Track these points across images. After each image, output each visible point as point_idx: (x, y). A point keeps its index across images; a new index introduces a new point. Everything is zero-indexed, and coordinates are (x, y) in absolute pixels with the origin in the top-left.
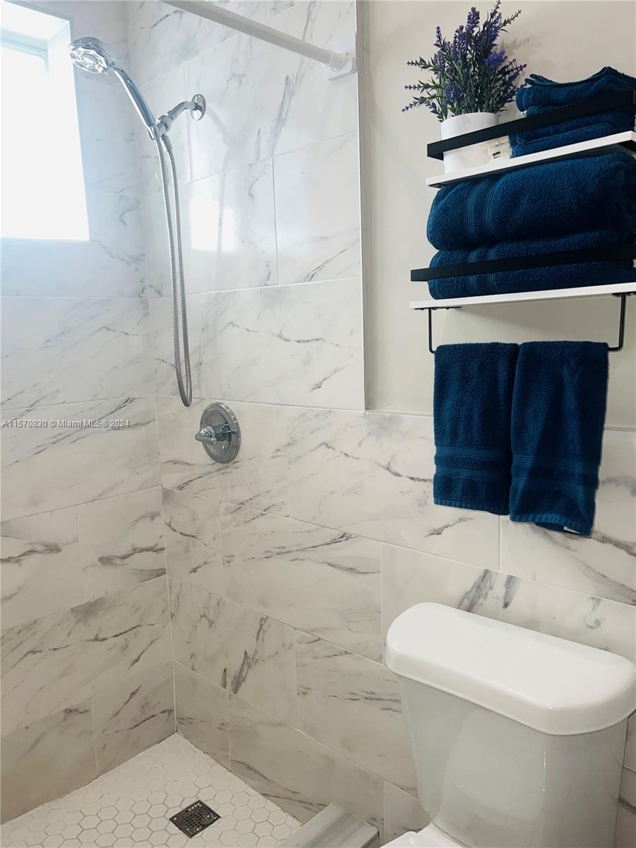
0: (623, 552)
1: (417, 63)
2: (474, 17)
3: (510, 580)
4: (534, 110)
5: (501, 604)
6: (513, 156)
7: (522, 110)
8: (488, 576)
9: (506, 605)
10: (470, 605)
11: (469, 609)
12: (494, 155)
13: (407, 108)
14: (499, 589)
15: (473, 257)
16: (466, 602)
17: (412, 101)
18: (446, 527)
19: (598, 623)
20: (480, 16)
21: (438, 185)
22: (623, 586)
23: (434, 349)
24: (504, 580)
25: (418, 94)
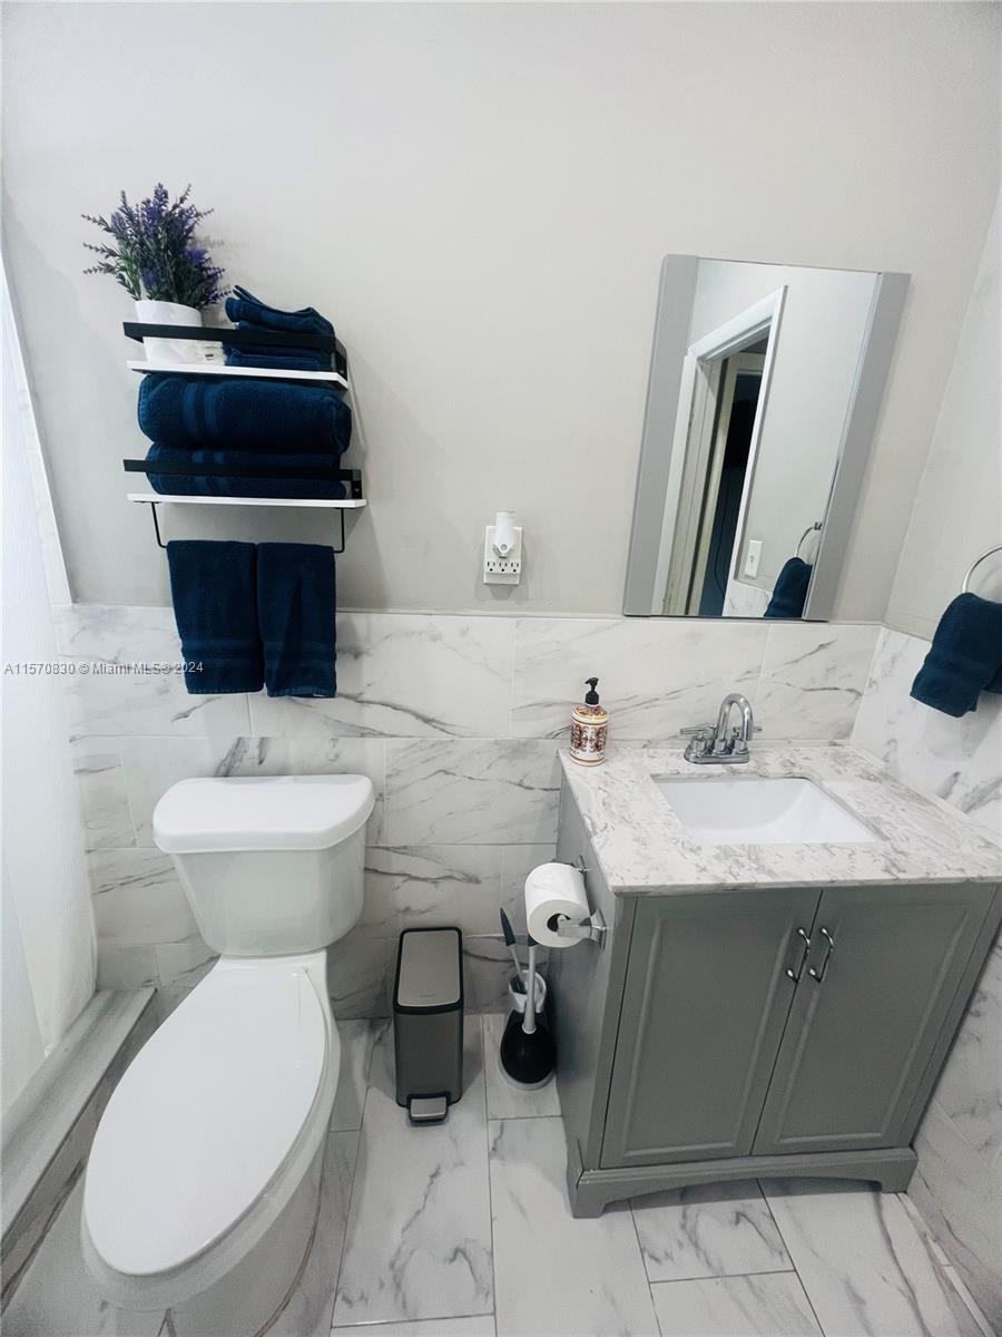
0: (352, 702)
1: (95, 221)
2: (162, 195)
3: (263, 742)
4: (246, 324)
5: (257, 761)
6: (227, 364)
7: (233, 320)
8: (241, 743)
9: (261, 762)
10: (226, 771)
11: (226, 775)
12: (207, 356)
13: (91, 272)
14: (253, 751)
15: (198, 457)
16: (223, 769)
17: (96, 265)
18: (192, 709)
19: (337, 756)
20: (169, 196)
21: (144, 372)
22: (353, 725)
23: (164, 543)
24: (258, 741)
25: (101, 258)
